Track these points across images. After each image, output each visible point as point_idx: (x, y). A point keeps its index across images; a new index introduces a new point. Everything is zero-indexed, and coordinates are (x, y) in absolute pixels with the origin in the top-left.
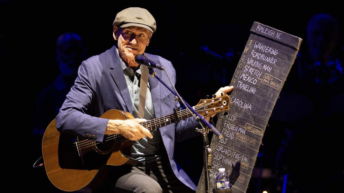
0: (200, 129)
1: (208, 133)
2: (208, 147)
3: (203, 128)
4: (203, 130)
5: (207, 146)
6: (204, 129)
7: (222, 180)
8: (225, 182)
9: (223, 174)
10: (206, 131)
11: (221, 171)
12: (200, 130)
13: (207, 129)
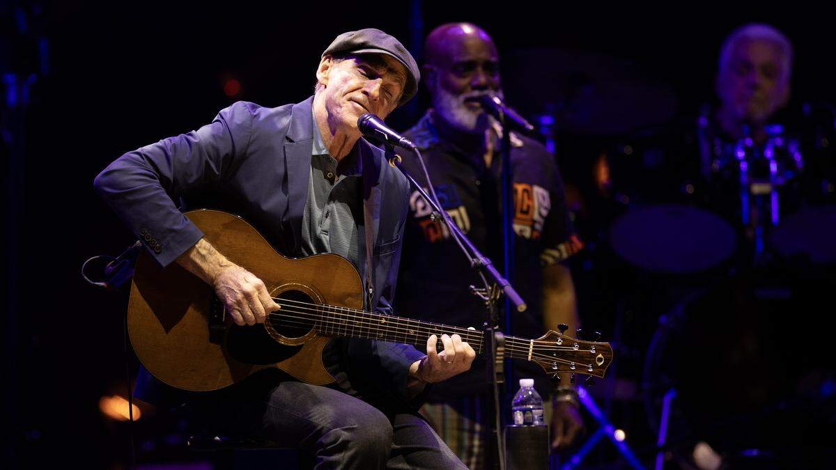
0: (479, 288)
1: (498, 297)
2: (496, 330)
3: (487, 285)
4: (485, 291)
5: (495, 328)
6: (490, 288)
7: (528, 406)
8: (533, 411)
9: (530, 393)
10: (493, 293)
11: (524, 385)
12: (480, 290)
13: (494, 290)
